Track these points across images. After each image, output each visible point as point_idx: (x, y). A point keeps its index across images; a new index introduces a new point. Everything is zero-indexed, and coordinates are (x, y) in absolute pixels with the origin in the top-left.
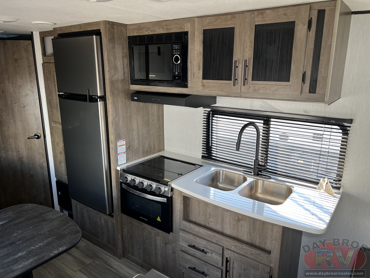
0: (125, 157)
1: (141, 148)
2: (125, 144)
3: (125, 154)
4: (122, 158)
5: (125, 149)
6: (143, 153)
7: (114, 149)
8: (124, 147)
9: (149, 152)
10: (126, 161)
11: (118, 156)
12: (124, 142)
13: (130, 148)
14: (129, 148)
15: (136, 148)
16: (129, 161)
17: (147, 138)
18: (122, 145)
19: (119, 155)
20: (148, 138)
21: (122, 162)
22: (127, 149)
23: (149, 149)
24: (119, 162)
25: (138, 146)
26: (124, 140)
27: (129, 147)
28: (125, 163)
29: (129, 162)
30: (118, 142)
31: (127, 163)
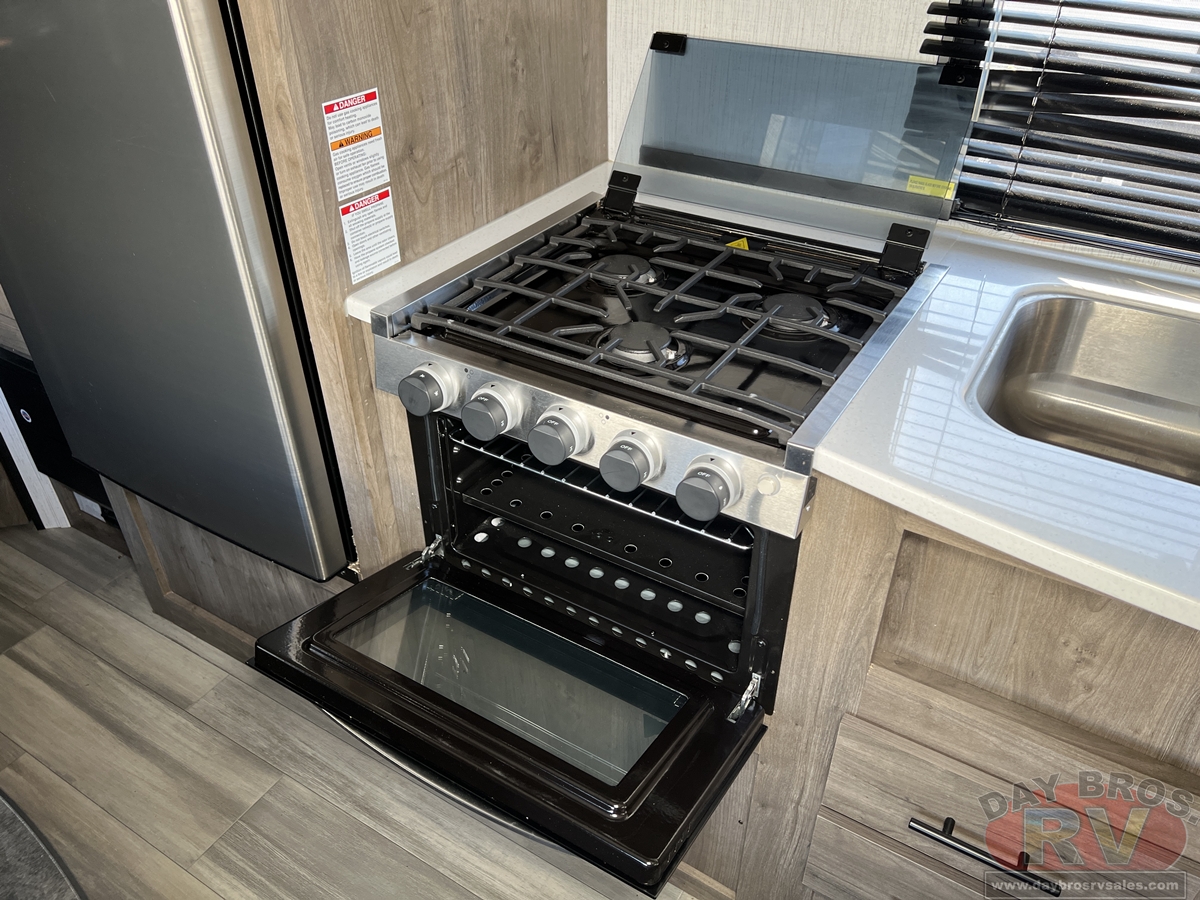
0: (392, 223)
1: (482, 152)
2: (379, 123)
3: (388, 201)
4: (374, 235)
5: (384, 162)
6: (497, 185)
7: (309, 171)
8: (377, 147)
9: (528, 174)
10: (396, 248)
11: (345, 219)
12: (374, 109)
13: (419, 154)
14: (405, 157)
15: (451, 152)
16: (420, 248)
17: (515, 77)
18: (359, 130)
19: (346, 211)
20: (521, 79)
21: (373, 259)
22: (395, 166)
23: (527, 157)
24: (352, 265)
25: (463, 142)
26: (370, 97)
27: (410, 149)
28: (392, 263)
29: (418, 256)
30: (330, 109)
31: (404, 263)
